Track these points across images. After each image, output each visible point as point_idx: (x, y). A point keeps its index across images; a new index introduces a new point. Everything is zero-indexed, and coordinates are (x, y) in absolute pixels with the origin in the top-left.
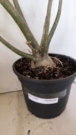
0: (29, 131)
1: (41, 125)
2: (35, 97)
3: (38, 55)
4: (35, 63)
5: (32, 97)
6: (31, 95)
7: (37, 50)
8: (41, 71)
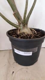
0: (13, 72)
1: (21, 69)
2: (18, 51)
3: (21, 25)
4: (19, 30)
5: (16, 51)
6: (16, 50)
7: (21, 22)
8: (22, 35)
